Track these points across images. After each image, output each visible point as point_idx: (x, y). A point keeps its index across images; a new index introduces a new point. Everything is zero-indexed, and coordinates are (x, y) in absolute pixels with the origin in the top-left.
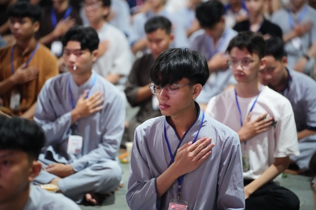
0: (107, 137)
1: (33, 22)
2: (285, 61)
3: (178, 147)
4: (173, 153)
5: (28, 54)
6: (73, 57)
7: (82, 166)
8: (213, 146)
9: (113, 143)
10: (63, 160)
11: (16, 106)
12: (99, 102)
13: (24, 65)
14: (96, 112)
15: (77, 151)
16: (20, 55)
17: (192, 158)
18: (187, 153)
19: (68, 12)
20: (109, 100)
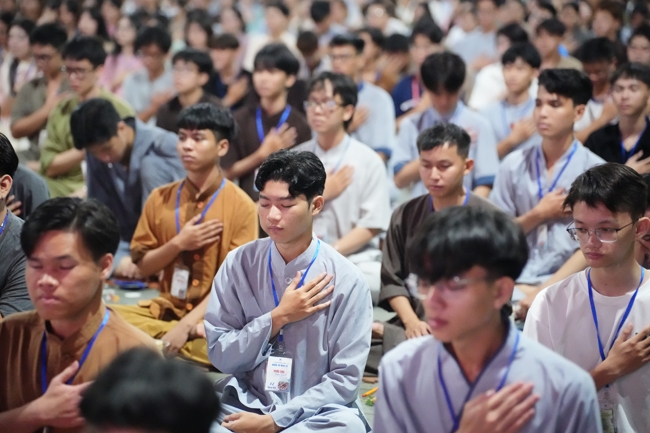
0: (338, 361)
1: (218, 140)
3: (468, 398)
4: (457, 412)
5: (204, 197)
6: (274, 212)
7: (292, 417)
8: (536, 400)
9: (350, 372)
10: (257, 404)
11: (181, 292)
12: (324, 292)
13: (197, 218)
14: (319, 311)
15: (283, 385)
16: (192, 198)
17: (494, 424)
18: (484, 414)
19: (285, 116)
20: (342, 290)
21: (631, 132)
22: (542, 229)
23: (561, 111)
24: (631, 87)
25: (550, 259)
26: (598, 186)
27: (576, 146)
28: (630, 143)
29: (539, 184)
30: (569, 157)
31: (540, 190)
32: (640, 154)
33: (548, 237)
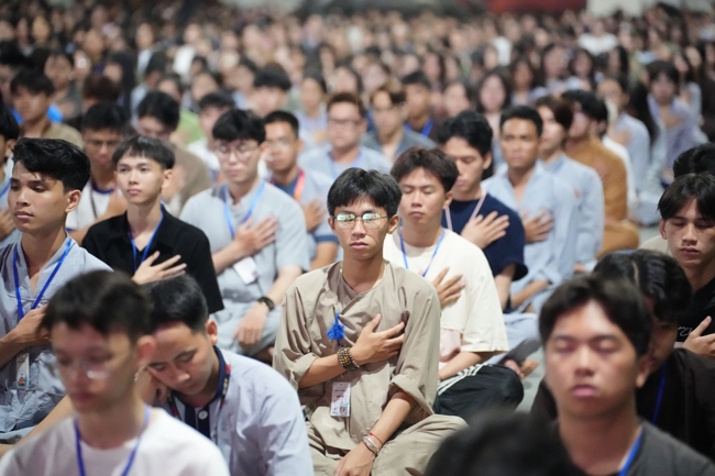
2: (212, 331)
21: (143, 227)
22: (23, 361)
23: (46, 195)
24: (141, 168)
25: (33, 401)
26: (82, 300)
27: (69, 244)
28: (142, 240)
29: (18, 297)
30: (60, 260)
31: (20, 305)
32: (157, 254)
33: (31, 371)
